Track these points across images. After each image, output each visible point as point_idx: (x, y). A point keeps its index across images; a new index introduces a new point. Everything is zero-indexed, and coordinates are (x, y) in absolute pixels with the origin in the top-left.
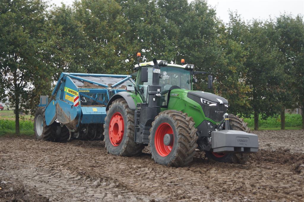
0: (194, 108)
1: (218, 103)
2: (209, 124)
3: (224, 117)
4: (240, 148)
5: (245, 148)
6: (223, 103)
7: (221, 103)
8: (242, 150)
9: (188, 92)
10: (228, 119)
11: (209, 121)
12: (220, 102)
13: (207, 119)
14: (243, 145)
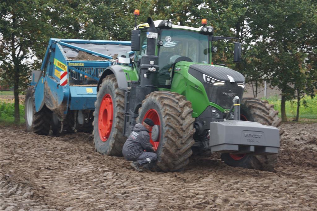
0: (195, 88)
1: (227, 82)
2: (214, 111)
3: (234, 101)
4: (248, 146)
5: (257, 147)
6: (234, 82)
7: (231, 81)
8: (252, 149)
9: (191, 65)
10: (239, 105)
11: (214, 107)
12: (229, 81)
13: (212, 104)
14: (253, 143)
